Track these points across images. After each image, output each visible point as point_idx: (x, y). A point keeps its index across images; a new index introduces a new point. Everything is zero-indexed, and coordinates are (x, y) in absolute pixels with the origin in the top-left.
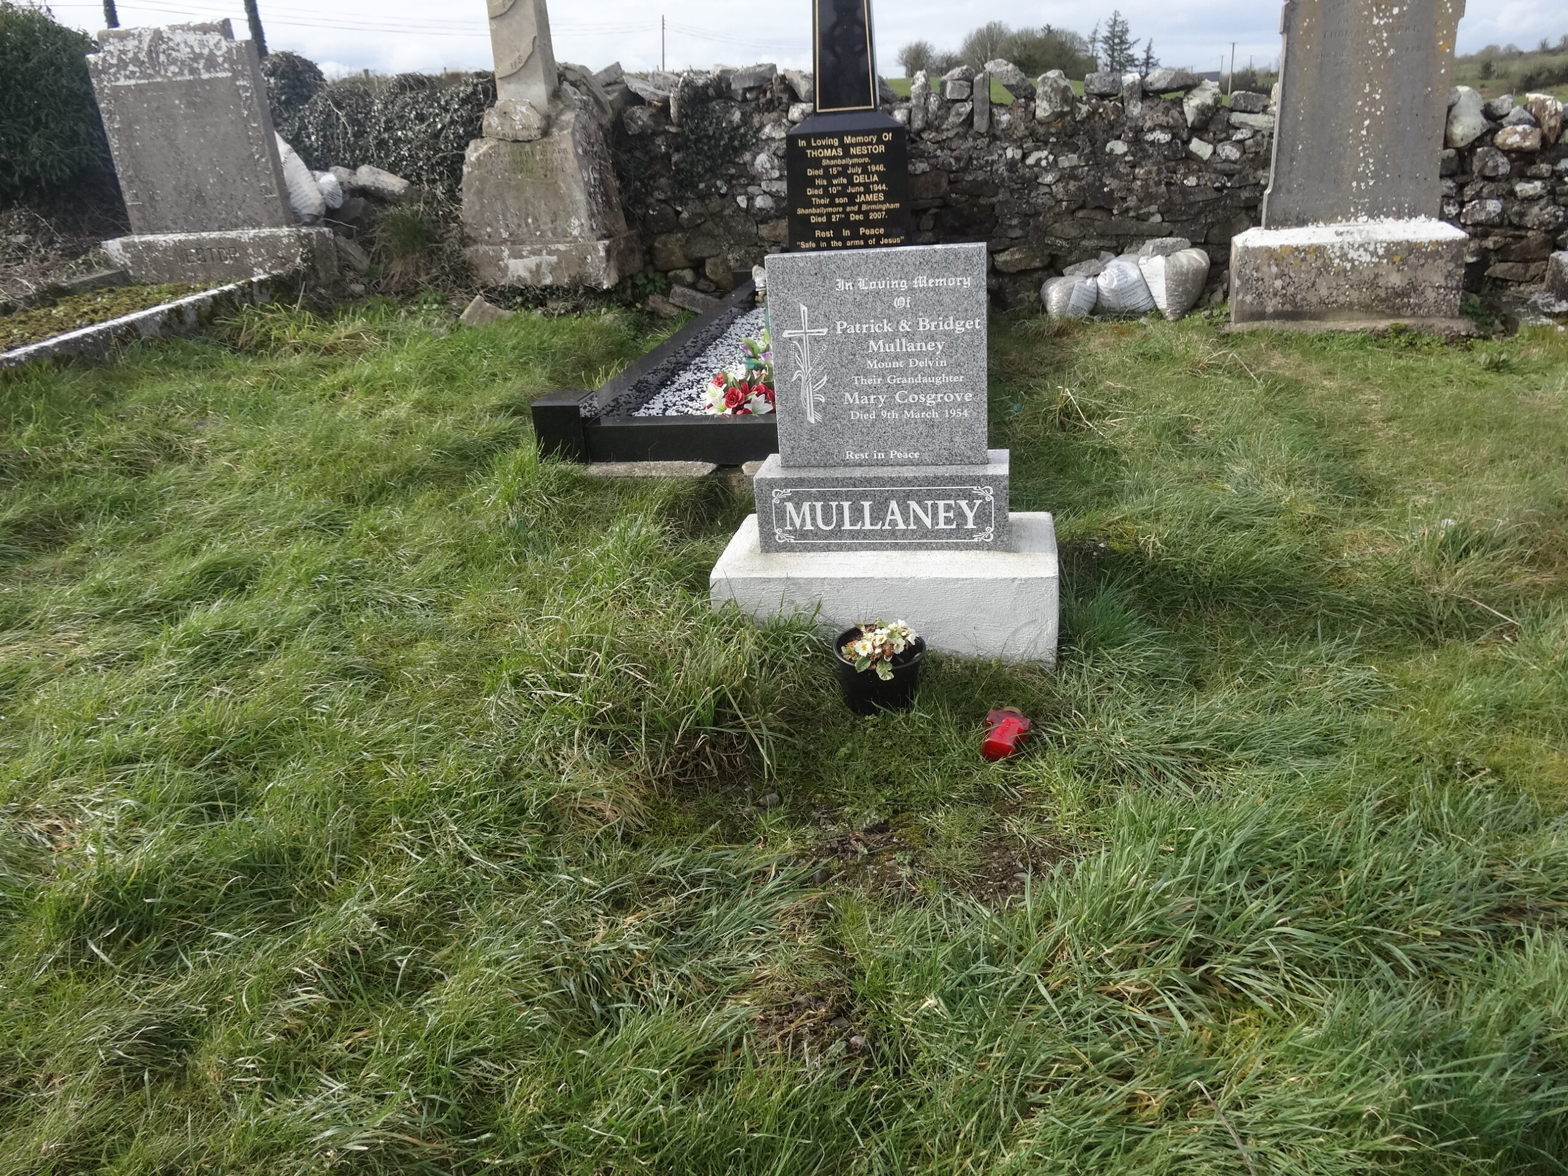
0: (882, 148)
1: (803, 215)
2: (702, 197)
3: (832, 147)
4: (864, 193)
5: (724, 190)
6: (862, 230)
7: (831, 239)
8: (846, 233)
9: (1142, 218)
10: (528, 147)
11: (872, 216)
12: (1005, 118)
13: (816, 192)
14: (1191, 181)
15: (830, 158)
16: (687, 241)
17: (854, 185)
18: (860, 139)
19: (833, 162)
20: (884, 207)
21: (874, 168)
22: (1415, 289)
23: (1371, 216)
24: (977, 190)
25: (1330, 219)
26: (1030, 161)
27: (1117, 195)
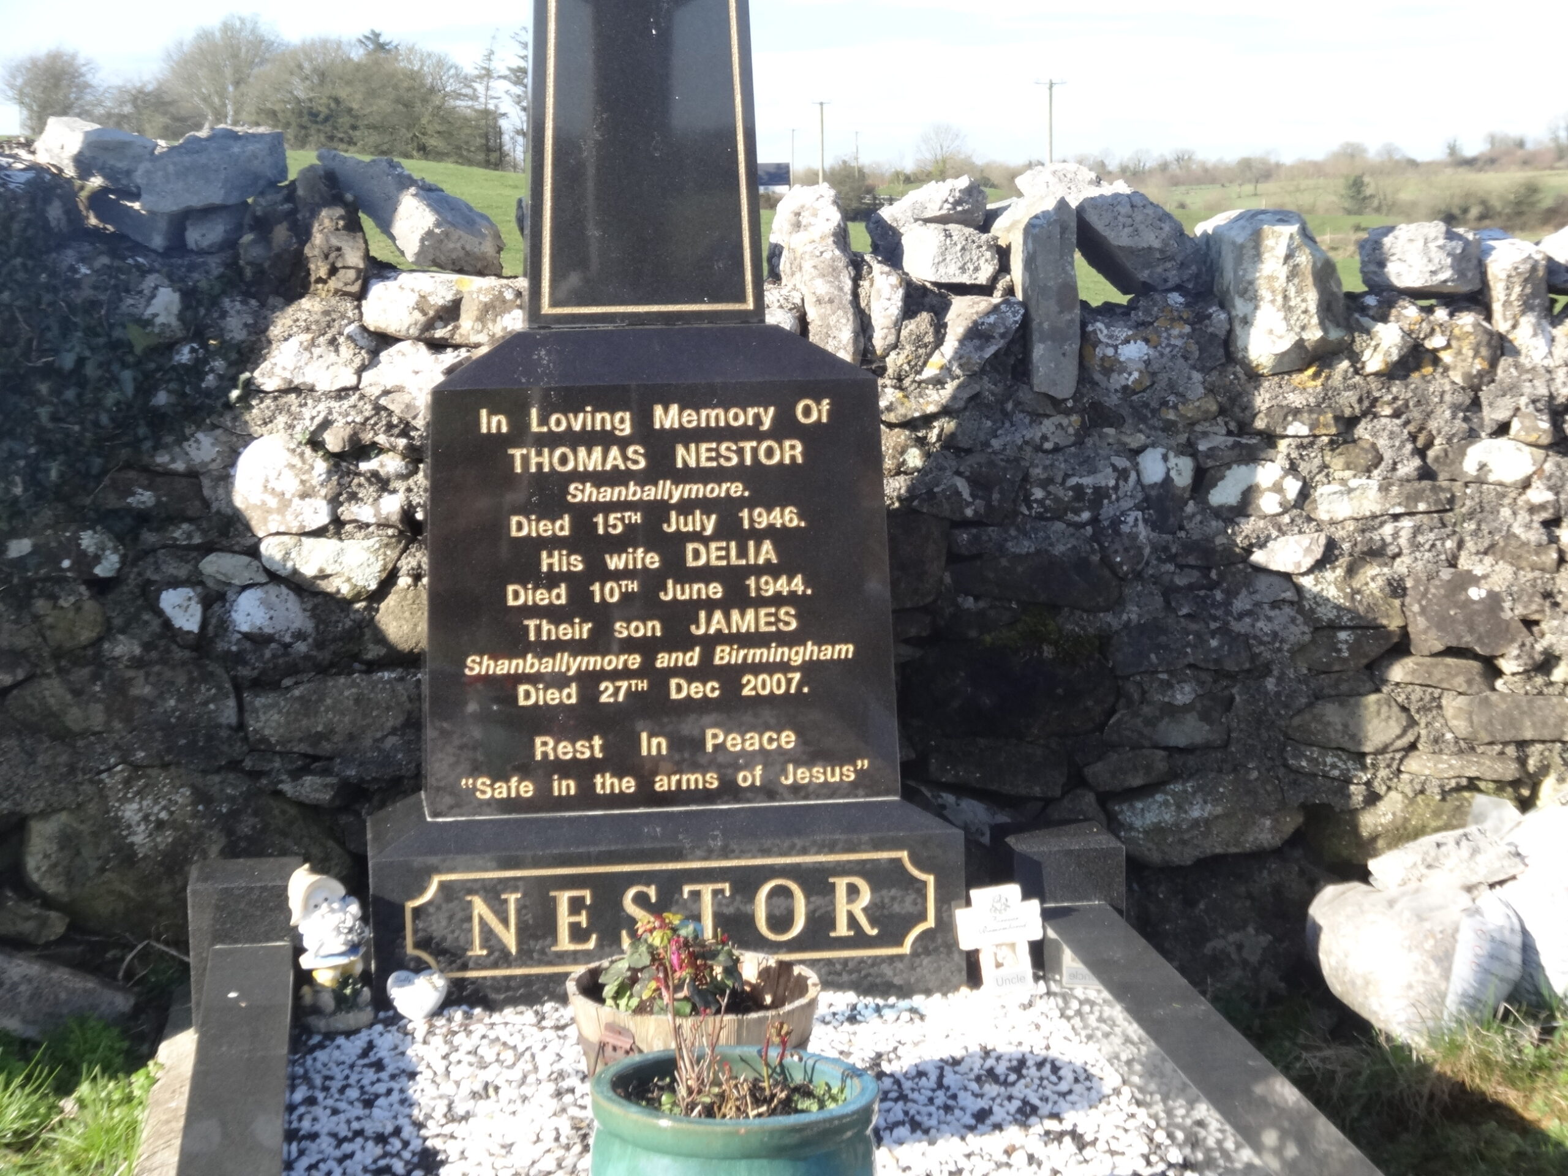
0: (792, 451)
1: (488, 680)
2: (25, 590)
3: (605, 439)
4: (725, 605)
6: (713, 737)
7: (592, 767)
8: (652, 745)
11: (752, 685)
12: (1134, 351)
13: (542, 597)
15: (600, 479)
17: (686, 576)
18: (712, 416)
19: (608, 494)
20: (799, 655)
21: (763, 519)
27: (1511, 611)
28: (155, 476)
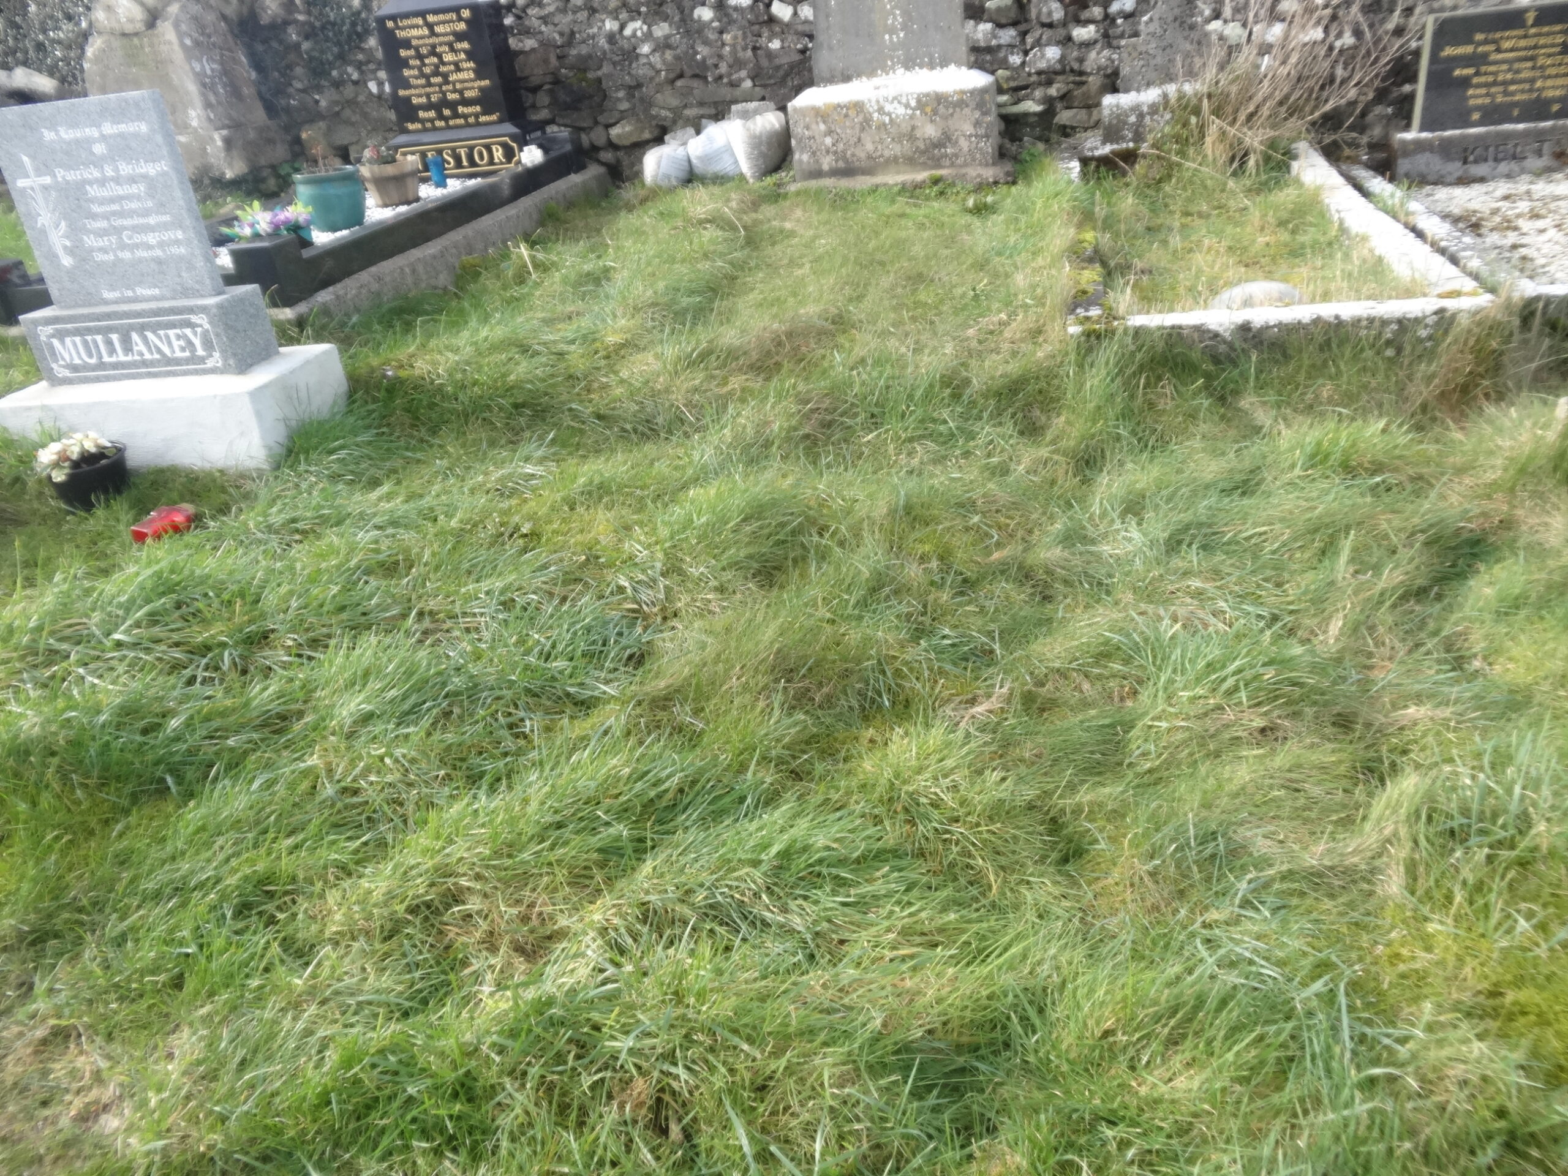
0: (462, 26)
1: (405, 96)
2: (337, 84)
3: (417, 26)
4: (456, 72)
5: (355, 76)
6: (460, 109)
7: (434, 119)
8: (447, 112)
9: (734, 85)
10: (136, 41)
11: (467, 94)
13: (412, 73)
14: (775, 45)
15: (418, 38)
16: (329, 129)
17: (444, 64)
18: (442, 17)
19: (421, 42)
20: (476, 84)
21: (459, 46)
22: (949, 139)
23: (907, 68)
24: (583, 65)
25: (871, 74)
26: (627, 32)
27: (709, 62)
28: (362, 50)
